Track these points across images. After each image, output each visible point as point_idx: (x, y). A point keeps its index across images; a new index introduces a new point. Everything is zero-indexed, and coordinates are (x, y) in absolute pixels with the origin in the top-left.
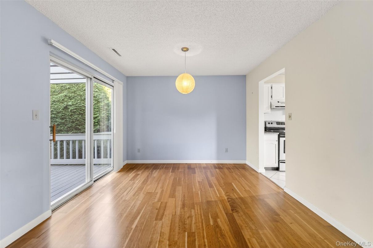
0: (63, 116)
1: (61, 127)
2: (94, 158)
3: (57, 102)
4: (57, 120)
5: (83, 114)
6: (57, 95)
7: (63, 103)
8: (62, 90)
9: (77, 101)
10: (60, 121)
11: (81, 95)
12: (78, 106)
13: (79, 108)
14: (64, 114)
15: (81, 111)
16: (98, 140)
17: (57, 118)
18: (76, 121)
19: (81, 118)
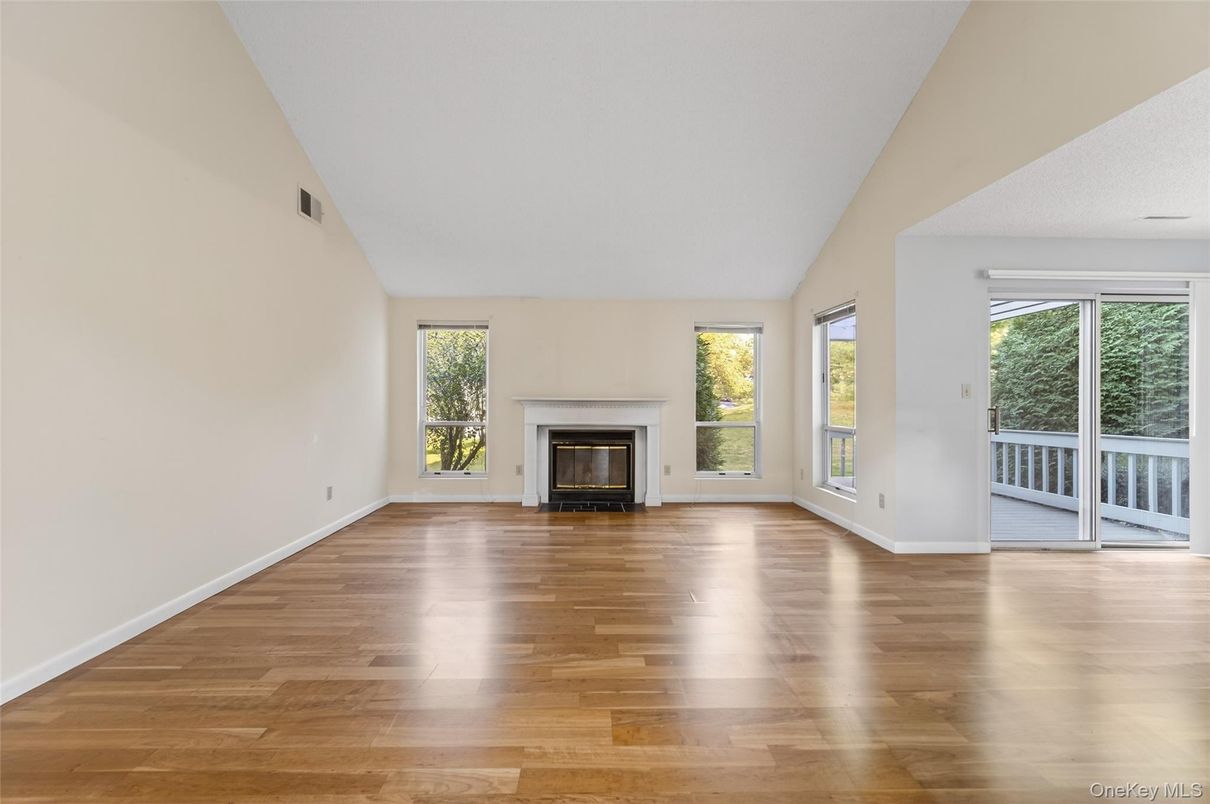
0: (1066, 386)
1: (1061, 415)
2: (1104, 499)
3: (1051, 351)
4: (1052, 397)
5: (1134, 378)
6: (1052, 333)
7: (1067, 352)
8: (1067, 318)
9: (1111, 341)
10: (1060, 398)
11: (1128, 322)
12: (1117, 357)
13: (1116, 362)
14: (1070, 380)
15: (1123, 369)
16: (1119, 454)
17: (1051, 392)
18: (1108, 400)
19: (1125, 392)
